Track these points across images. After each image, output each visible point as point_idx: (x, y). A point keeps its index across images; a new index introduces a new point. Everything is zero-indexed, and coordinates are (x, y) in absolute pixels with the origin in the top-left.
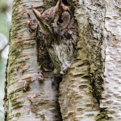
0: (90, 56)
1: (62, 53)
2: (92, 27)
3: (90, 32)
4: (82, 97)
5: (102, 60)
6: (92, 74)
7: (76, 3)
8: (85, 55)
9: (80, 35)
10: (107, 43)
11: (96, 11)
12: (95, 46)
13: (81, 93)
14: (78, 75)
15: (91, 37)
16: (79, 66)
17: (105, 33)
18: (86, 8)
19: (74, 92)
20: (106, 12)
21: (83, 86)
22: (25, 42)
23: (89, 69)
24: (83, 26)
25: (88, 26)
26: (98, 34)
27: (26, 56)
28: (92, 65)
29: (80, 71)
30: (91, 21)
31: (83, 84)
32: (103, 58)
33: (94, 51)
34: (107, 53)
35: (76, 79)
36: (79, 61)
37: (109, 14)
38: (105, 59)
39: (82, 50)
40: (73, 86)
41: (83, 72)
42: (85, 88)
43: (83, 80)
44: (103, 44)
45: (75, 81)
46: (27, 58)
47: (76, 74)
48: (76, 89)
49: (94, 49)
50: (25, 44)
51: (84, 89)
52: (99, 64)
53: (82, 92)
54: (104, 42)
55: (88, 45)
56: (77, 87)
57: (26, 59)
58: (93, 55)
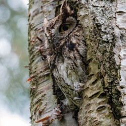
0: (102, 66)
1: (69, 72)
2: (99, 28)
3: (98, 35)
4: (102, 122)
5: (117, 67)
6: (107, 88)
7: (77, 3)
8: (96, 66)
9: (88, 42)
10: (121, 44)
11: (104, 7)
12: (105, 51)
13: (100, 118)
14: (93, 95)
15: (101, 42)
16: (94, 83)
17: (117, 32)
18: (90, 6)
19: (92, 119)
20: (117, 5)
21: (100, 107)
22: (39, 75)
23: (103, 83)
24: (88, 29)
25: (95, 28)
26: (108, 36)
27: (42, 92)
28: (106, 77)
29: (95, 90)
30: (98, 21)
31: (101, 105)
32: (118, 64)
33: (106, 58)
34: (122, 56)
35: (92, 101)
36: (92, 77)
37: (122, 7)
38: (120, 65)
39: (93, 61)
40: (90, 112)
41: (98, 89)
42: (104, 109)
43: (100, 100)
44: (116, 47)
45: (92, 104)
46: (43, 94)
47: (91, 95)
48: (94, 115)
49: (106, 56)
50: (40, 77)
51: (103, 111)
52: (114, 73)
53: (101, 116)
54: (117, 44)
55: (98, 52)
56: (95, 111)
57: (42, 97)
58: (105, 64)
